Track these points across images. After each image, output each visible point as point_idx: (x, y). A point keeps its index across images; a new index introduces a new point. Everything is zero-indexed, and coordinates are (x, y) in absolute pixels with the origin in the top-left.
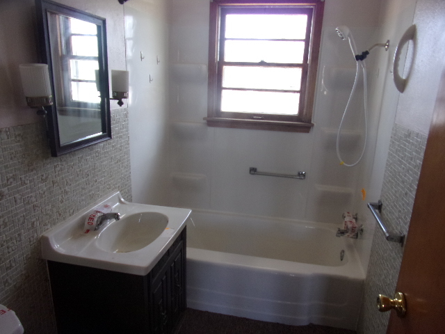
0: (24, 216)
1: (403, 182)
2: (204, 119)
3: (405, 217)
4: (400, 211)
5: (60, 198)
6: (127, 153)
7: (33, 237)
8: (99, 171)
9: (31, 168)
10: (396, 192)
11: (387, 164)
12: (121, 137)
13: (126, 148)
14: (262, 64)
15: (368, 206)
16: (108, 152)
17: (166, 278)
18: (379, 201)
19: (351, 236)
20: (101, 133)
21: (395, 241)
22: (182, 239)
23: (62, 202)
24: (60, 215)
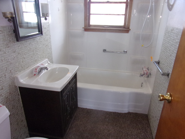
0: (6, 67)
1: (170, 50)
2: (83, 28)
3: (170, 65)
4: (168, 63)
5: (22, 60)
6: (50, 42)
7: (11, 76)
8: (38, 49)
9: (8, 46)
10: (166, 55)
11: (162, 44)
12: (47, 35)
13: (50, 40)
14: (108, 2)
15: (154, 63)
16: (41, 41)
17: (69, 93)
18: (159, 60)
19: (146, 76)
20: (38, 33)
21: (165, 76)
22: (75, 78)
23: (23, 62)
24: (22, 68)
